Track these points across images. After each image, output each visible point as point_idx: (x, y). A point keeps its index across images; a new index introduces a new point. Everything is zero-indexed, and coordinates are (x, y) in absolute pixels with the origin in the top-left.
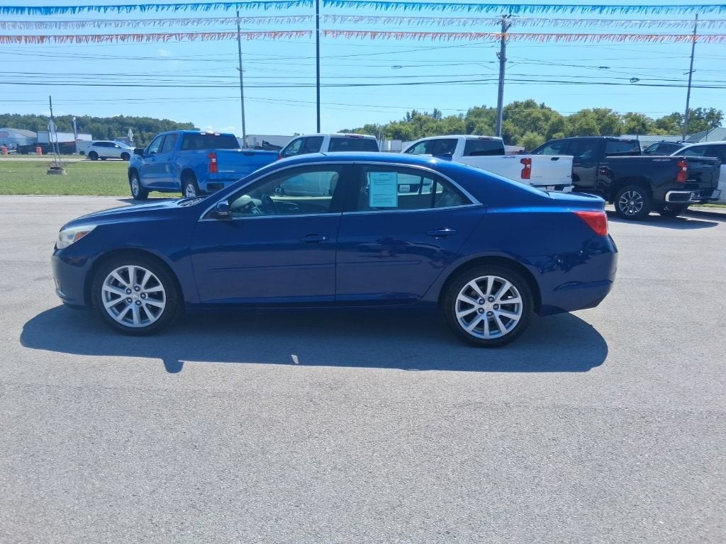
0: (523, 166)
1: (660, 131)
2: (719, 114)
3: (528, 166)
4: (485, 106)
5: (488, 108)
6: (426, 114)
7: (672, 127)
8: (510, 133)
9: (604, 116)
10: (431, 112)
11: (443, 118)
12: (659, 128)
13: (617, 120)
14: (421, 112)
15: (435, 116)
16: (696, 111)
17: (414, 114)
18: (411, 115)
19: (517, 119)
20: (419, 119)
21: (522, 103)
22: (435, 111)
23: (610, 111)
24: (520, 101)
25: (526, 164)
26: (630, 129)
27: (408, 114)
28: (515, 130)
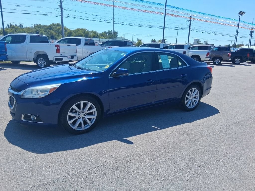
0: (56, 48)
1: (102, 37)
2: (117, 32)
3: (58, 48)
4: (41, 24)
5: (42, 25)
6: (16, 25)
7: (105, 36)
8: (54, 35)
9: (85, 31)
10: (18, 25)
11: (24, 27)
12: (102, 36)
13: (89, 33)
14: (14, 24)
15: (20, 27)
16: (111, 31)
17: (11, 25)
18: (9, 25)
19: (55, 30)
20: (14, 27)
21: (55, 24)
22: (20, 24)
23: (86, 29)
24: (55, 23)
25: (57, 47)
26: (93, 36)
27: (8, 25)
28: (55, 34)
